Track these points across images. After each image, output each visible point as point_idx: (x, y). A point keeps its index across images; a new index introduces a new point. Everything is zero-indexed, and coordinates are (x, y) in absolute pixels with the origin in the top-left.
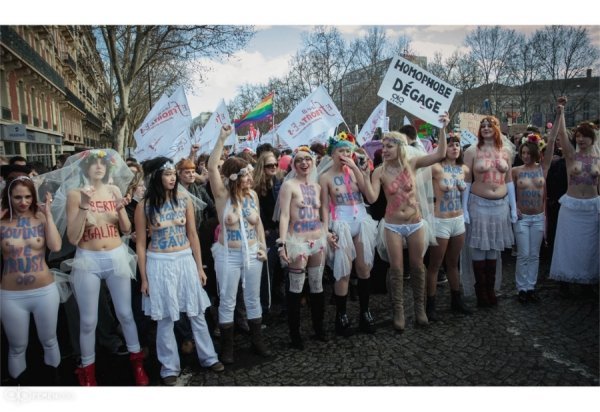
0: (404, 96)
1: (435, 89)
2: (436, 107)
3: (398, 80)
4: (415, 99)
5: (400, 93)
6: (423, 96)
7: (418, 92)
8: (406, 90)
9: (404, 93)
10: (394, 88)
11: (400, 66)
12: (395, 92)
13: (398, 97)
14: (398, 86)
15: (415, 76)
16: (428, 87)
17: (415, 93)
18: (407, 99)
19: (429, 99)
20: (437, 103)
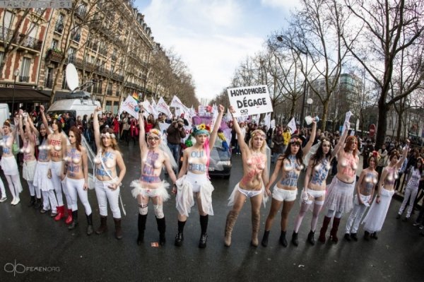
0: (246, 108)
1: (258, 93)
2: (264, 101)
3: (238, 102)
4: (251, 106)
5: (243, 108)
6: (255, 101)
7: (251, 100)
8: (245, 104)
9: (245, 106)
10: (239, 107)
11: (234, 94)
12: (240, 109)
13: (244, 111)
14: (240, 105)
15: (244, 93)
16: (254, 94)
17: (250, 102)
18: (249, 108)
19: (258, 100)
20: (263, 99)
